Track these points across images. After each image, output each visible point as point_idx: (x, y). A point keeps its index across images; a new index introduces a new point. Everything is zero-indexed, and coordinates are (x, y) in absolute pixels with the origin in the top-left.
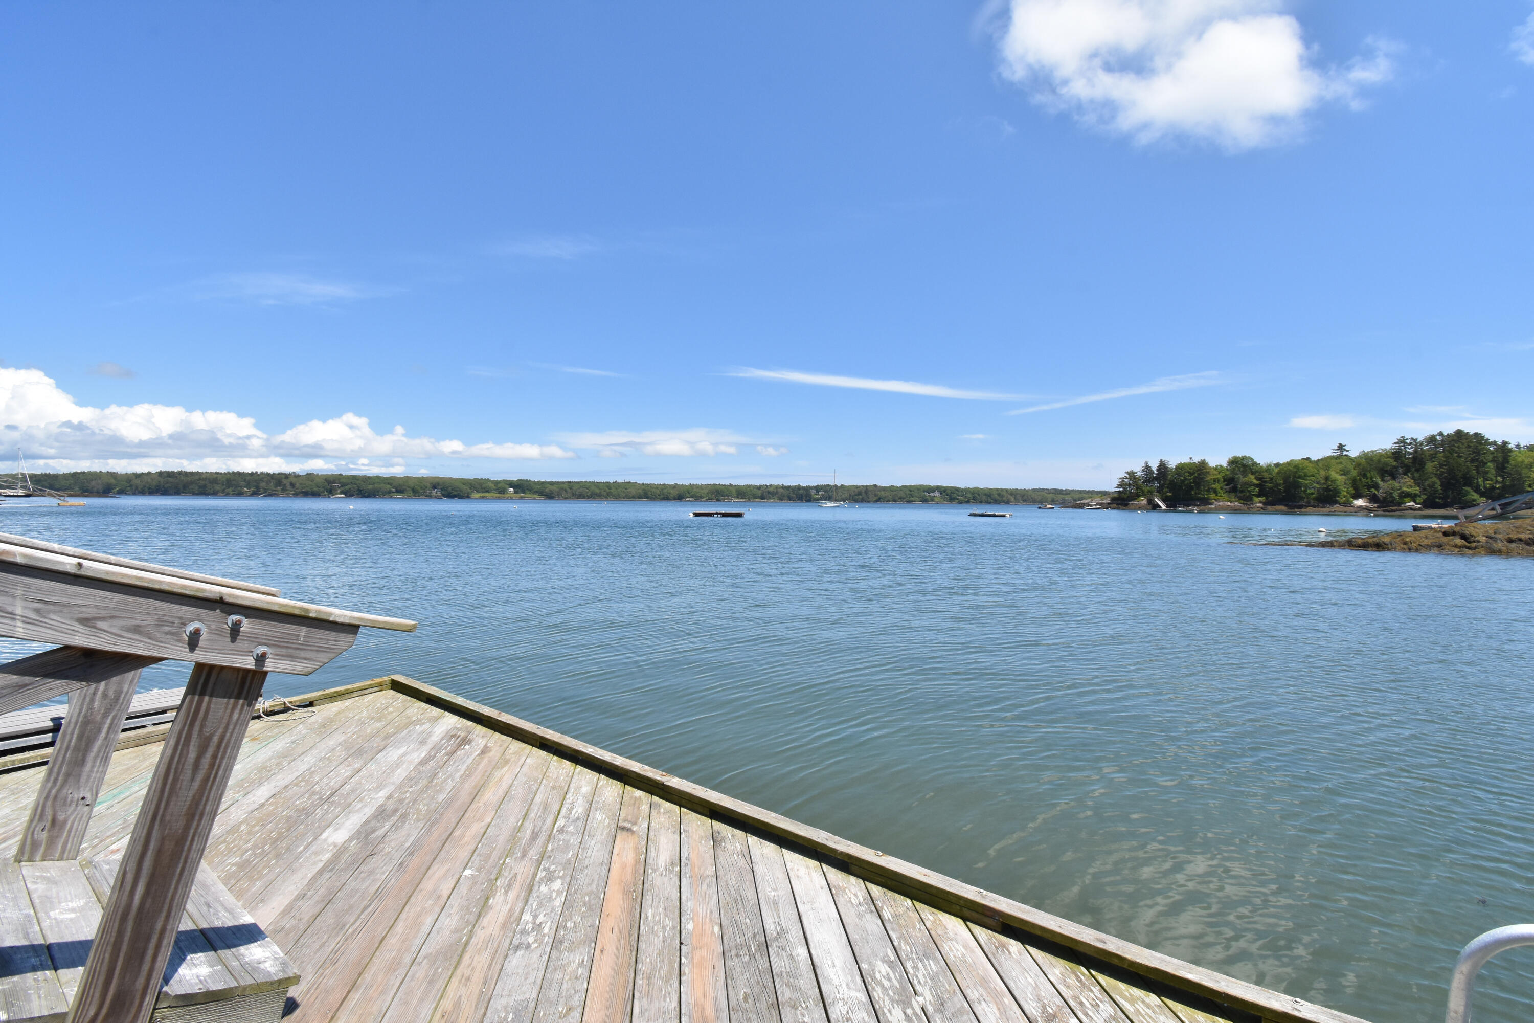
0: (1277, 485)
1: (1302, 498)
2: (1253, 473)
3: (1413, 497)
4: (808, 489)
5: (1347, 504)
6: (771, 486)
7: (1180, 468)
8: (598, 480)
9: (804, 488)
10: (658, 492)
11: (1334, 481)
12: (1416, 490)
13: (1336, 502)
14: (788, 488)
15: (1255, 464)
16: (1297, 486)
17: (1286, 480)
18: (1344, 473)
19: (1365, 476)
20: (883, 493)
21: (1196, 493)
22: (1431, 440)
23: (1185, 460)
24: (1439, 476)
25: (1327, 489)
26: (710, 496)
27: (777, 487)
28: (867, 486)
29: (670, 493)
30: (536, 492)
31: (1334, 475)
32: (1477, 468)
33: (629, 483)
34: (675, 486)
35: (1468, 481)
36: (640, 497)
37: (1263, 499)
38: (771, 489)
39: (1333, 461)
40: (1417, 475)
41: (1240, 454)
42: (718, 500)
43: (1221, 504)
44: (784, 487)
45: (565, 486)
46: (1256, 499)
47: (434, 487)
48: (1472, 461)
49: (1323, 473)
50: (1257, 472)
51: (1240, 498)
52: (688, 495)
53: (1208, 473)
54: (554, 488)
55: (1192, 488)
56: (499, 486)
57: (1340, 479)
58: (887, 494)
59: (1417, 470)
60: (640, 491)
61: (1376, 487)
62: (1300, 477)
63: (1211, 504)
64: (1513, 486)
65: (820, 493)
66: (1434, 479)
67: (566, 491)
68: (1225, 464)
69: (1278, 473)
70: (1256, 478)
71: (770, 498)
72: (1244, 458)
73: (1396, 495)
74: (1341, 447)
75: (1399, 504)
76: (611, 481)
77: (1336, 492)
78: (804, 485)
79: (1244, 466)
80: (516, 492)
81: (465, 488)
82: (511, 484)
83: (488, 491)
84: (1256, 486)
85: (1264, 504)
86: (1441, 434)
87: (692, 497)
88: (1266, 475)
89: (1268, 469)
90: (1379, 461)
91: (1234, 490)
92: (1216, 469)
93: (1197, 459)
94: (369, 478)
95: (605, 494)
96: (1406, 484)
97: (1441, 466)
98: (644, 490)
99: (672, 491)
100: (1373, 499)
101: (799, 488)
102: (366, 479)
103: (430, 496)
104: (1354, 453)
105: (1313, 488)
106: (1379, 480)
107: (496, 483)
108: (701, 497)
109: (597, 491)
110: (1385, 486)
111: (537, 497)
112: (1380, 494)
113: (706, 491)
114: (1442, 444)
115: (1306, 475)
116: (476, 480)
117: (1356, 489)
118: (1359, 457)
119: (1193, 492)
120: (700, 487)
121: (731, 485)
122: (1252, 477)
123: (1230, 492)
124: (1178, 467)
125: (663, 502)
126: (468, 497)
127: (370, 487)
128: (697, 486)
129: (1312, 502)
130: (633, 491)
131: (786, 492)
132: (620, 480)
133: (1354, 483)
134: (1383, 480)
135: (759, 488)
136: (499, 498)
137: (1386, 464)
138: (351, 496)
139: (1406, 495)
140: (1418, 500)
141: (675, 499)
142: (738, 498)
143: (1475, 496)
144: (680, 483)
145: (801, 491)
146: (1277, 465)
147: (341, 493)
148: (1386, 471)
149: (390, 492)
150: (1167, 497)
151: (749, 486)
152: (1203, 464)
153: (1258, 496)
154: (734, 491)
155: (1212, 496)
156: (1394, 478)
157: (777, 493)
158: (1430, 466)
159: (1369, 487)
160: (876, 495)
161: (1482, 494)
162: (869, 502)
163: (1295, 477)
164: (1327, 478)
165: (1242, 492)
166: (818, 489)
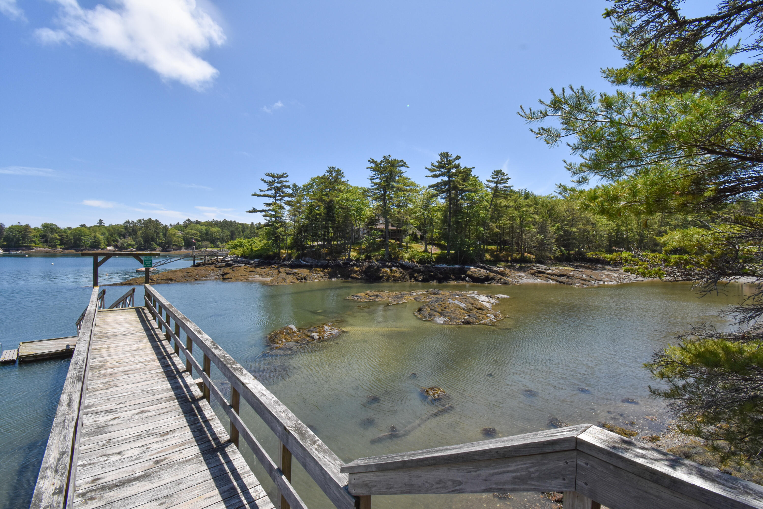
0: (70, 239)
1: (83, 246)
2: (57, 233)
3: (132, 246)
5: (104, 249)
7: (12, 228)
11: (98, 238)
12: (134, 243)
13: (99, 248)
15: (58, 228)
16: (80, 240)
17: (74, 236)
18: (103, 234)
19: (112, 236)
21: (22, 243)
22: (140, 221)
24: (142, 237)
25: (95, 242)
31: (98, 235)
32: (157, 234)
35: (153, 240)
37: (62, 246)
39: (98, 228)
40: (134, 237)
41: (49, 222)
43: (38, 249)
46: (58, 247)
48: (155, 232)
49: (93, 234)
50: (59, 232)
51: (49, 246)
53: (30, 232)
55: (20, 240)
57: (101, 237)
59: (134, 235)
61: (117, 241)
62: (82, 236)
63: (32, 249)
64: (168, 242)
66: (141, 239)
68: (40, 227)
69: (71, 233)
70: (59, 236)
72: (52, 225)
73: (125, 245)
74: (101, 221)
75: (127, 249)
77: (99, 243)
79: (52, 229)
84: (59, 239)
85: (63, 249)
86: (143, 219)
88: (64, 234)
89: (65, 231)
90: (118, 230)
91: (46, 241)
92: (35, 229)
93: (23, 224)
96: (130, 240)
97: (143, 233)
100: (116, 247)
104: (107, 225)
105: (87, 240)
106: (118, 238)
110: (121, 241)
112: (119, 244)
114: (144, 224)
115: (85, 235)
117: (108, 242)
118: (109, 226)
119: (20, 242)
122: (56, 235)
123: (43, 242)
124: (10, 228)
129: (88, 248)
133: (107, 239)
134: (120, 238)
137: (121, 231)
139: (129, 245)
140: (135, 247)
143: (156, 246)
146: (69, 228)
148: (121, 234)
150: (3, 245)
152: (27, 226)
153: (60, 245)
155: (33, 245)
156: (125, 238)
158: (139, 233)
159: (114, 241)
161: (158, 245)
163: (79, 236)
164: (95, 237)
165: (50, 242)
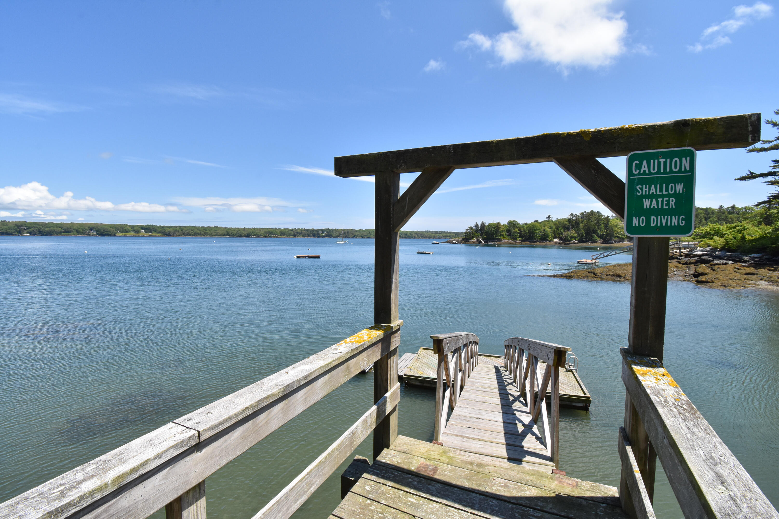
0: (526, 233)
1: (535, 239)
2: (517, 228)
3: (575, 238)
4: (318, 231)
5: (551, 241)
6: (298, 229)
7: (490, 225)
8: (198, 225)
9: (316, 230)
10: (236, 233)
11: (547, 231)
12: (576, 235)
13: (547, 240)
14: (308, 230)
15: (518, 224)
16: (533, 233)
17: (529, 230)
18: (551, 228)
19: (558, 229)
20: (356, 233)
21: (495, 236)
22: (582, 214)
23: (492, 222)
24: (584, 230)
25: (544, 235)
26: (265, 234)
27: (302, 230)
28: (348, 230)
29: (242, 233)
30: (159, 232)
31: (547, 229)
32: (598, 226)
33: (217, 227)
34: (245, 229)
35: (594, 232)
36: (224, 235)
37: (520, 239)
38: (298, 231)
39: (547, 223)
40: (576, 229)
41: (512, 220)
42: (270, 237)
43: (505, 241)
44: (305, 230)
45: (178, 229)
46: (518, 239)
47: (91, 229)
48: (596, 223)
49: (543, 228)
50: (518, 227)
51: (512, 239)
52: (253, 234)
53: (500, 228)
54: (171, 230)
55: (494, 234)
56: (135, 228)
57: (549, 230)
58: (358, 233)
59: (577, 227)
60: (225, 232)
61: (562, 234)
62: (534, 230)
63: (501, 241)
64: (610, 234)
65: (324, 233)
66: (582, 231)
67: (178, 232)
68: (506, 224)
69: (527, 228)
70: (519, 230)
71: (298, 236)
72: (514, 221)
73: (569, 237)
74: (549, 216)
75: (570, 241)
76: (206, 226)
77: (547, 236)
78: (316, 228)
79: (514, 225)
80: (146, 232)
81: (113, 230)
82: (142, 228)
83: (127, 232)
84: (518, 233)
85: (521, 241)
86: (585, 212)
87: (255, 235)
88: (522, 228)
89: (523, 226)
90: (563, 223)
91: (510, 235)
92: (503, 226)
93: (496, 222)
94: (46, 224)
95: (203, 233)
96: (572, 233)
97: (585, 225)
98: (227, 231)
99: (243, 232)
100: (561, 239)
101: (313, 230)
102: (43, 225)
103: (89, 235)
104: (554, 219)
105: (539, 234)
106: (563, 231)
107: (133, 227)
108: (261, 235)
109: (199, 232)
110: (565, 234)
111: (160, 235)
112: (563, 237)
113: (262, 232)
114: (586, 216)
115: (537, 229)
116: (118, 225)
117: (555, 235)
118: (556, 221)
119: (494, 236)
120: (260, 230)
121: (276, 229)
122: (517, 229)
123: (508, 236)
124: (489, 225)
125: (238, 238)
126: (115, 235)
127: (47, 229)
128: (257, 229)
129: (539, 240)
130: (220, 232)
131: (306, 233)
132: (212, 225)
133: (554, 232)
134: (564, 231)
135: (292, 230)
136: (135, 236)
137: (566, 224)
138: (35, 235)
139: (572, 237)
140: (577, 239)
141: (245, 236)
142: (281, 236)
143: (597, 238)
144: (247, 227)
145: (315, 232)
146: (526, 224)
147: (27, 233)
148: (565, 227)
149: (61, 232)
150: (484, 238)
151: (287, 229)
152: (499, 223)
153: (519, 237)
154: (279, 232)
155: (502, 237)
156: (568, 230)
157: (302, 233)
158: (581, 225)
159: (559, 234)
160: (353, 234)
161: (599, 237)
162: (349, 237)
163: (532, 230)
164: (544, 230)
165: (513, 236)
166: (323, 231)
